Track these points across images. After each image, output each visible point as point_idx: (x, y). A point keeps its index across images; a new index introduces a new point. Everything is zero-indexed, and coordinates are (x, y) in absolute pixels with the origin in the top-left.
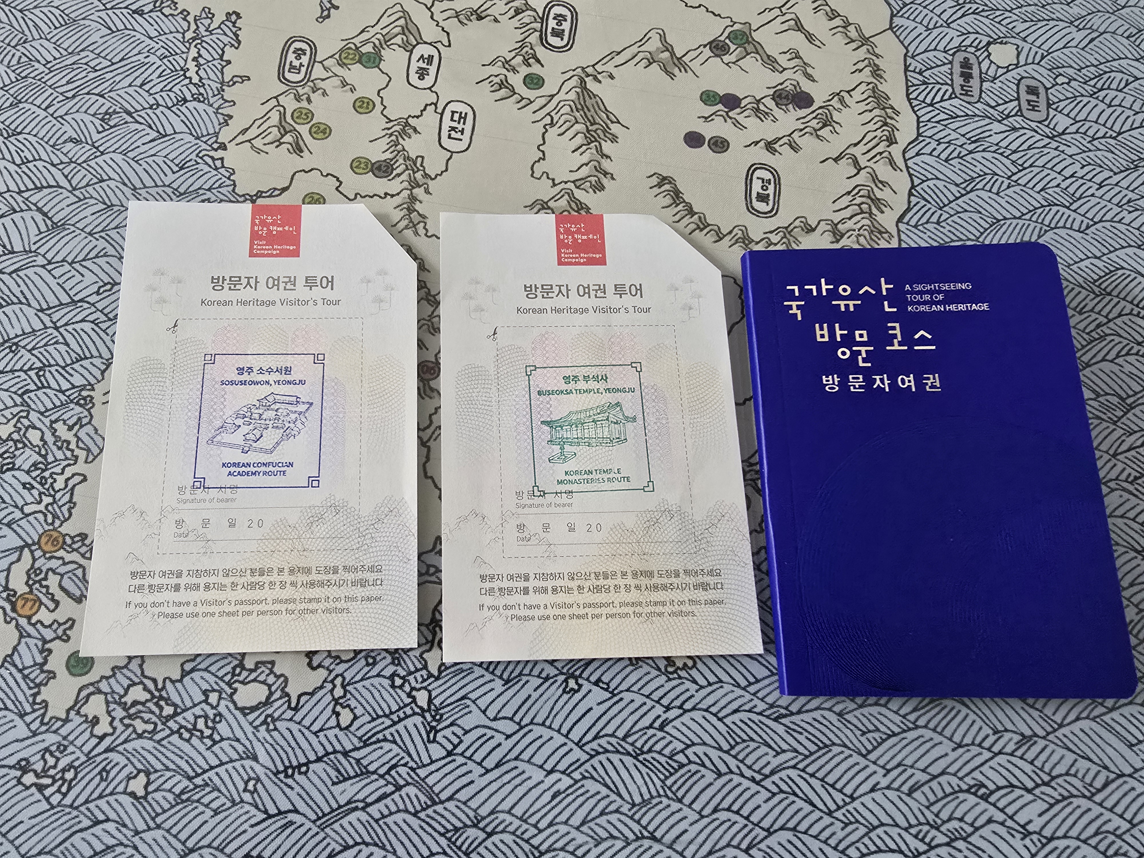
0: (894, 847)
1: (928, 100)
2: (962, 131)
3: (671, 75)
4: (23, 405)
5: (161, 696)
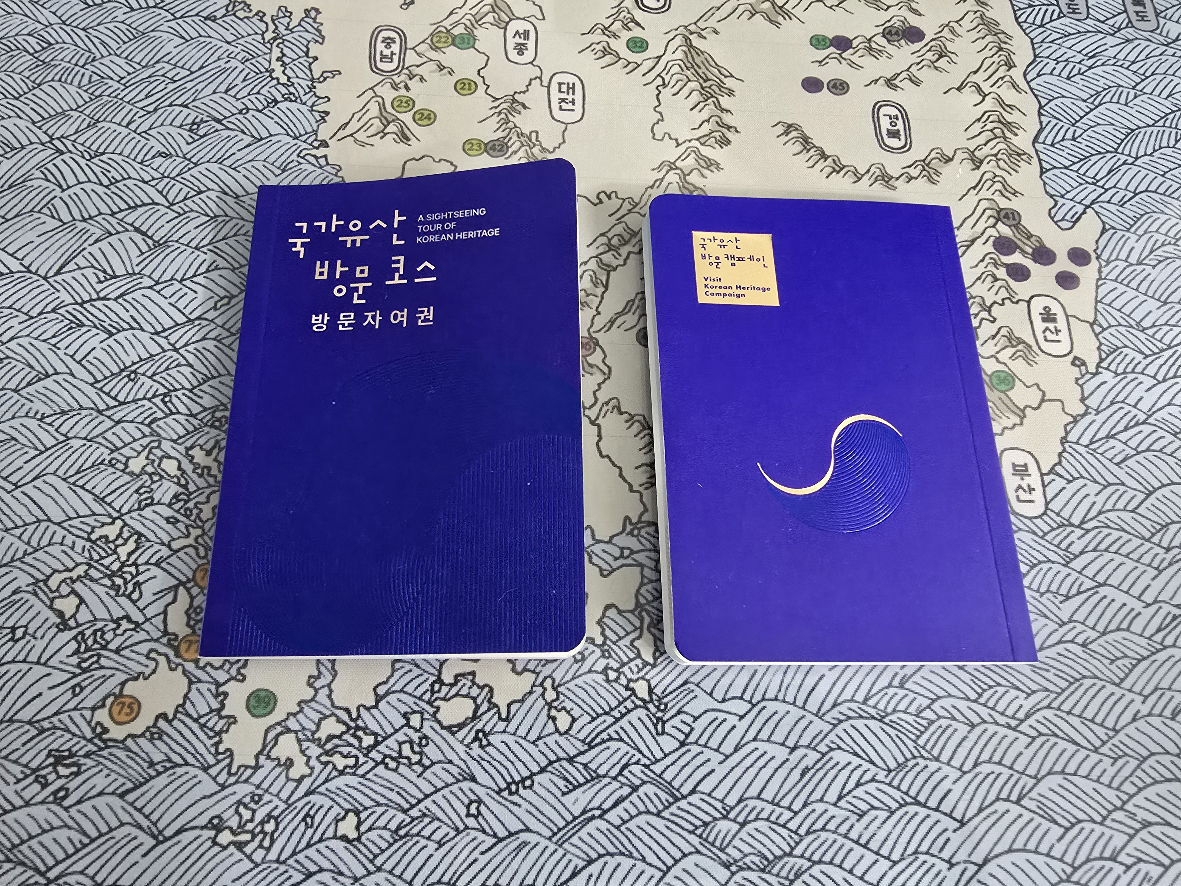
0: (1169, 775)
1: (1038, 22)
2: (1078, 48)
3: (777, 24)
4: (152, 435)
5: (357, 725)
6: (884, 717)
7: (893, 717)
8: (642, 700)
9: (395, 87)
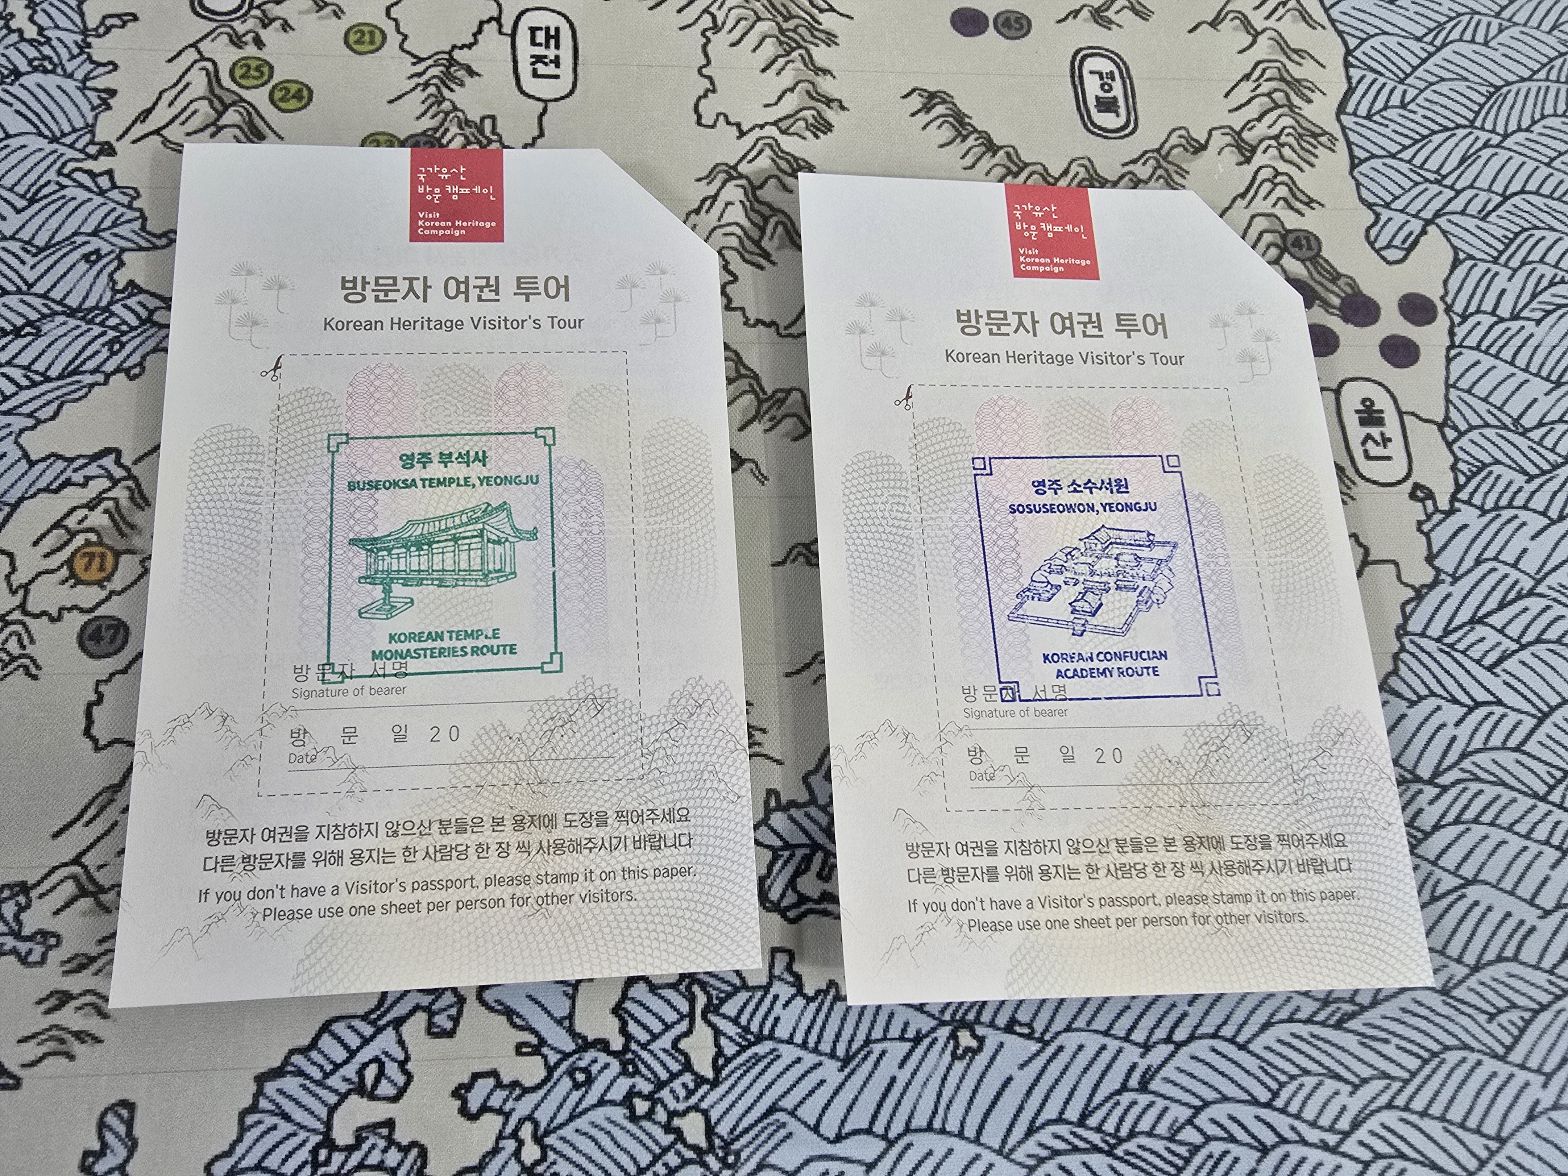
6: (1113, 1147)
7: (1131, 1146)
8: (695, 1148)
9: (237, 41)
